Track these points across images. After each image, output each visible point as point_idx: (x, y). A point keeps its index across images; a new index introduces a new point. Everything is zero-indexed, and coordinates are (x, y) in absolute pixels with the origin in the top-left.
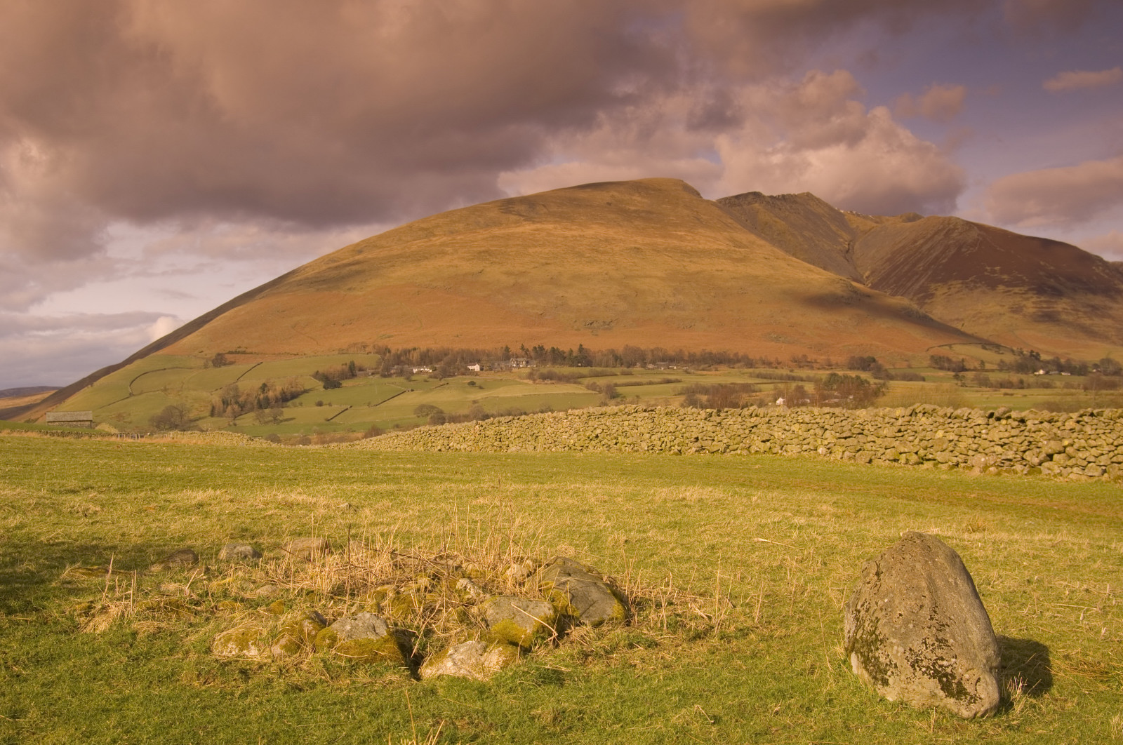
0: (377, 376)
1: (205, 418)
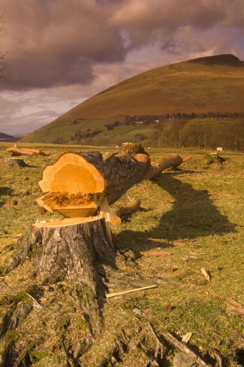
0: (125, 125)
1: (70, 141)
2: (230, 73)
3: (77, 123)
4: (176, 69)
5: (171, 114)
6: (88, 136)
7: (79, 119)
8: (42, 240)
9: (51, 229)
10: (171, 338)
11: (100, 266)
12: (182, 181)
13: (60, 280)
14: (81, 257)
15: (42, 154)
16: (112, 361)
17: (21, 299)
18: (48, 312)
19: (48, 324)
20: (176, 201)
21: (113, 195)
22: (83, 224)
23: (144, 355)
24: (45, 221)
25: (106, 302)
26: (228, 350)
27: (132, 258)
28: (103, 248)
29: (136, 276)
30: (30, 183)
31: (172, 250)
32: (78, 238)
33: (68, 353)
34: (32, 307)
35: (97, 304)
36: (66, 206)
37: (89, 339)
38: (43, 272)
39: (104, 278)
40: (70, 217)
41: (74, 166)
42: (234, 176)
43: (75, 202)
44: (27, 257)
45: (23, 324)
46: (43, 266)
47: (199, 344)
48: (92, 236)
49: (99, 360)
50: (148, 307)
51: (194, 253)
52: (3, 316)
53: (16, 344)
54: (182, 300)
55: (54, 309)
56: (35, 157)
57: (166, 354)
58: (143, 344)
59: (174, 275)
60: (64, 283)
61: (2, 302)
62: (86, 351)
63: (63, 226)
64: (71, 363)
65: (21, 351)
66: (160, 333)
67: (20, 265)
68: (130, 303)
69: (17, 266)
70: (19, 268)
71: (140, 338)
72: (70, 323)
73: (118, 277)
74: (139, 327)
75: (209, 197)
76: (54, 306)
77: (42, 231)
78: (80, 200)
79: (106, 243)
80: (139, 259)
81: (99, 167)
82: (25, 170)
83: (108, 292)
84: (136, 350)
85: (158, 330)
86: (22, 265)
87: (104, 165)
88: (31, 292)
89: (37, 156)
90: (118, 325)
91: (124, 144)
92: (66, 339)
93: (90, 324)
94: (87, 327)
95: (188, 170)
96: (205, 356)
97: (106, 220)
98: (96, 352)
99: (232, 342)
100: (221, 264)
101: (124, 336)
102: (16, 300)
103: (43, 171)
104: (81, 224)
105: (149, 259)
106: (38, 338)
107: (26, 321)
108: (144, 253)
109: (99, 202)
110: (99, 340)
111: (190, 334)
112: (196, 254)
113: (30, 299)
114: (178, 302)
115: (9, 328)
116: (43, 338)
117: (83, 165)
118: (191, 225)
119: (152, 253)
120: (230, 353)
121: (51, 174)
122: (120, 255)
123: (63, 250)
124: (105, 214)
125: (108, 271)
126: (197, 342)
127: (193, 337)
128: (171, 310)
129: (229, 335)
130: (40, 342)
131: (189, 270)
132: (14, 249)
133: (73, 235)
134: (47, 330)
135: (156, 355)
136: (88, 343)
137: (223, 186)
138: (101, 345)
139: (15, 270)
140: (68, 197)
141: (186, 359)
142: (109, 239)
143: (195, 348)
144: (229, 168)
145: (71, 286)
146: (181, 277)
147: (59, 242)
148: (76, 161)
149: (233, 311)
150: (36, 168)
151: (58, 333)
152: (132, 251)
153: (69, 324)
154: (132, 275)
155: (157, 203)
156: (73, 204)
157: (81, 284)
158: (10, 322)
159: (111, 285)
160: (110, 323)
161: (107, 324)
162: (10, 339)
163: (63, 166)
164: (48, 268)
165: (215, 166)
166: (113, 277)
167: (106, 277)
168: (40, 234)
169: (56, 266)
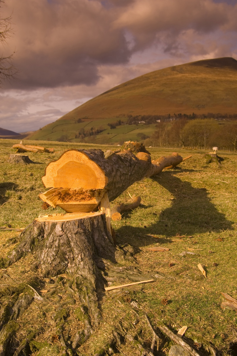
0: (127, 124)
1: (74, 139)
2: (230, 75)
3: (81, 122)
4: (178, 71)
5: (172, 115)
6: (92, 134)
7: (83, 118)
8: (44, 233)
9: (53, 224)
10: (167, 331)
11: (100, 260)
12: (181, 179)
13: (61, 273)
14: (81, 251)
15: (47, 151)
16: (109, 352)
17: (22, 290)
18: (49, 304)
19: (49, 315)
20: (176, 199)
21: (114, 191)
22: (84, 219)
23: (140, 346)
24: (47, 216)
25: (104, 295)
26: (222, 344)
27: (131, 253)
28: (103, 242)
29: (134, 270)
30: (34, 179)
31: (170, 246)
32: (79, 233)
33: (67, 343)
34: (33, 299)
35: (96, 296)
36: (68, 201)
37: (88, 330)
38: (45, 264)
39: (103, 271)
40: (72, 213)
41: (76, 163)
42: (232, 175)
43: (76, 198)
44: (30, 250)
45: (24, 315)
46: (45, 259)
47: (194, 337)
48: (92, 230)
49: (97, 351)
50: (145, 301)
51: (191, 249)
52: (5, 307)
53: (17, 334)
54: (179, 295)
55: (55, 300)
56: (39, 154)
57: (162, 346)
58: (139, 336)
59: (171, 270)
60: (64, 276)
61: (4, 293)
62: (84, 342)
63: (64, 220)
64: (70, 353)
65: (22, 340)
66: (156, 326)
67: (23, 258)
68: (128, 296)
69: (20, 258)
70: (21, 260)
71: (137, 330)
72: (70, 315)
73: (117, 271)
74: (137, 320)
75: (207, 195)
76: (54, 298)
77: (44, 225)
78: (82, 196)
79: (106, 237)
80: (138, 254)
81: (100, 165)
82: (29, 167)
83: (107, 286)
84: (133, 341)
85: (154, 323)
86: (24, 258)
87: (105, 162)
88: (33, 283)
89: (41, 152)
90: (116, 317)
91: (126, 142)
92: (66, 330)
93: (89, 316)
94: (86, 319)
95: (187, 169)
96: (200, 348)
97: (107, 216)
98: (94, 343)
99: (226, 336)
100: (217, 260)
101: (121, 328)
102: (18, 291)
103: (46, 168)
104: (82, 219)
105: (148, 254)
106: (39, 328)
107: (27, 311)
108: (142, 248)
109: (100, 198)
110: (97, 332)
111: (185, 328)
112: (193, 250)
113: (31, 291)
114: (174, 296)
115: (11, 318)
116: (43, 328)
117: (85, 162)
118: (189, 222)
119: (151, 249)
120: (224, 346)
121: (54, 170)
122: (119, 249)
123: (64, 243)
124: (106, 209)
125: (108, 265)
126: (193, 335)
127: (189, 330)
128: (168, 303)
129: (223, 329)
130: (40, 332)
131: (186, 265)
132: (17, 242)
133: (74, 230)
134: (47, 321)
135: (152, 347)
136: (87, 334)
137: (222, 184)
138: (99, 336)
139: (18, 262)
140: (70, 193)
141: (181, 352)
142: (109, 234)
143: (190, 341)
144: (228, 167)
145: (72, 279)
146: (179, 272)
147: (60, 236)
148: (78, 158)
149: (228, 306)
150: (40, 165)
151: (58, 323)
152: (131, 246)
153: (68, 315)
154: (130, 269)
155: (157, 200)
156: (75, 200)
157: (81, 277)
158: (12, 313)
159: (110, 279)
160: (109, 315)
161: (105, 316)
162: (11, 329)
163: (66, 163)
164: (49, 261)
165: (214, 165)
166: (112, 271)
167: (106, 271)
168: (42, 228)
169: (57, 259)
